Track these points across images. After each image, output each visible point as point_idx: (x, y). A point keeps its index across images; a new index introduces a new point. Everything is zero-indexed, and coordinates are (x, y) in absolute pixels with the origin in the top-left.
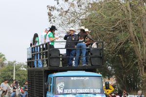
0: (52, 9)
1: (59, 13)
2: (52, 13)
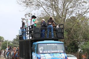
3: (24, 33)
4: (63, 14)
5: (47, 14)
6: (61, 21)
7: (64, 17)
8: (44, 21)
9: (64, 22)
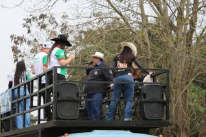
0: (19, 42)
1: (32, 47)
2: (19, 47)
3: (19, 102)
4: (185, 13)
5: (116, 15)
6: (175, 43)
7: (188, 26)
8: (101, 60)
9: (190, 46)
